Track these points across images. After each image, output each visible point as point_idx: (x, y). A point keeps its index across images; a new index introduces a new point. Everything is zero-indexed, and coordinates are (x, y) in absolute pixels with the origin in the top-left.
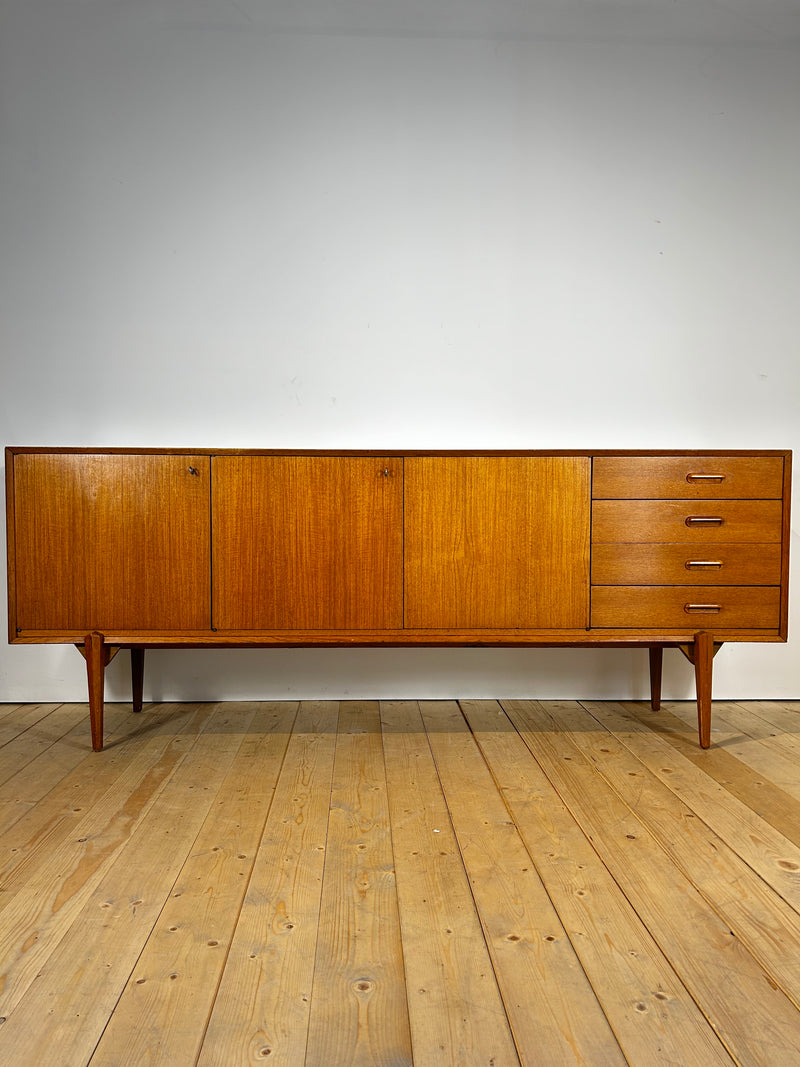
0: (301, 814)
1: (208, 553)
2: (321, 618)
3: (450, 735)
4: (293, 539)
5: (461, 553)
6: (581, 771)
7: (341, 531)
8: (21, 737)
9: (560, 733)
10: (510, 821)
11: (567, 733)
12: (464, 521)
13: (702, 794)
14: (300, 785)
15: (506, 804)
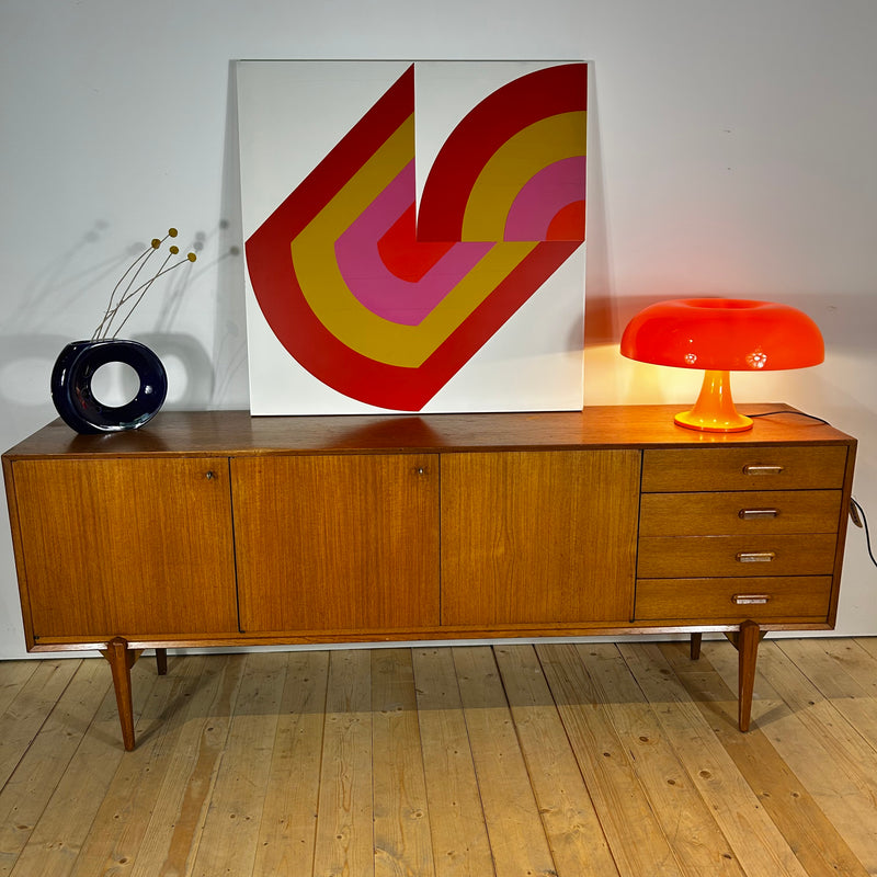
0: (346, 863)
1: (231, 558)
2: (353, 617)
3: (487, 711)
4: (322, 541)
5: (501, 550)
6: (621, 778)
7: (372, 531)
8: (48, 726)
9: (599, 706)
10: (553, 869)
11: (605, 705)
12: (505, 518)
13: (740, 816)
14: (341, 810)
15: (547, 839)
